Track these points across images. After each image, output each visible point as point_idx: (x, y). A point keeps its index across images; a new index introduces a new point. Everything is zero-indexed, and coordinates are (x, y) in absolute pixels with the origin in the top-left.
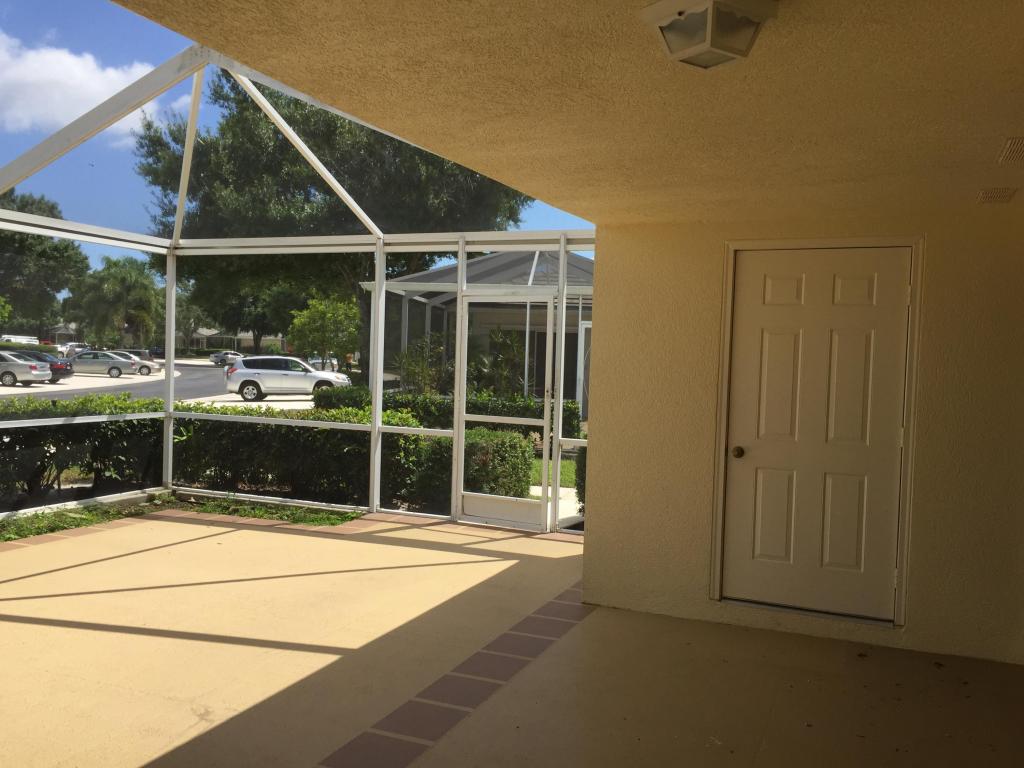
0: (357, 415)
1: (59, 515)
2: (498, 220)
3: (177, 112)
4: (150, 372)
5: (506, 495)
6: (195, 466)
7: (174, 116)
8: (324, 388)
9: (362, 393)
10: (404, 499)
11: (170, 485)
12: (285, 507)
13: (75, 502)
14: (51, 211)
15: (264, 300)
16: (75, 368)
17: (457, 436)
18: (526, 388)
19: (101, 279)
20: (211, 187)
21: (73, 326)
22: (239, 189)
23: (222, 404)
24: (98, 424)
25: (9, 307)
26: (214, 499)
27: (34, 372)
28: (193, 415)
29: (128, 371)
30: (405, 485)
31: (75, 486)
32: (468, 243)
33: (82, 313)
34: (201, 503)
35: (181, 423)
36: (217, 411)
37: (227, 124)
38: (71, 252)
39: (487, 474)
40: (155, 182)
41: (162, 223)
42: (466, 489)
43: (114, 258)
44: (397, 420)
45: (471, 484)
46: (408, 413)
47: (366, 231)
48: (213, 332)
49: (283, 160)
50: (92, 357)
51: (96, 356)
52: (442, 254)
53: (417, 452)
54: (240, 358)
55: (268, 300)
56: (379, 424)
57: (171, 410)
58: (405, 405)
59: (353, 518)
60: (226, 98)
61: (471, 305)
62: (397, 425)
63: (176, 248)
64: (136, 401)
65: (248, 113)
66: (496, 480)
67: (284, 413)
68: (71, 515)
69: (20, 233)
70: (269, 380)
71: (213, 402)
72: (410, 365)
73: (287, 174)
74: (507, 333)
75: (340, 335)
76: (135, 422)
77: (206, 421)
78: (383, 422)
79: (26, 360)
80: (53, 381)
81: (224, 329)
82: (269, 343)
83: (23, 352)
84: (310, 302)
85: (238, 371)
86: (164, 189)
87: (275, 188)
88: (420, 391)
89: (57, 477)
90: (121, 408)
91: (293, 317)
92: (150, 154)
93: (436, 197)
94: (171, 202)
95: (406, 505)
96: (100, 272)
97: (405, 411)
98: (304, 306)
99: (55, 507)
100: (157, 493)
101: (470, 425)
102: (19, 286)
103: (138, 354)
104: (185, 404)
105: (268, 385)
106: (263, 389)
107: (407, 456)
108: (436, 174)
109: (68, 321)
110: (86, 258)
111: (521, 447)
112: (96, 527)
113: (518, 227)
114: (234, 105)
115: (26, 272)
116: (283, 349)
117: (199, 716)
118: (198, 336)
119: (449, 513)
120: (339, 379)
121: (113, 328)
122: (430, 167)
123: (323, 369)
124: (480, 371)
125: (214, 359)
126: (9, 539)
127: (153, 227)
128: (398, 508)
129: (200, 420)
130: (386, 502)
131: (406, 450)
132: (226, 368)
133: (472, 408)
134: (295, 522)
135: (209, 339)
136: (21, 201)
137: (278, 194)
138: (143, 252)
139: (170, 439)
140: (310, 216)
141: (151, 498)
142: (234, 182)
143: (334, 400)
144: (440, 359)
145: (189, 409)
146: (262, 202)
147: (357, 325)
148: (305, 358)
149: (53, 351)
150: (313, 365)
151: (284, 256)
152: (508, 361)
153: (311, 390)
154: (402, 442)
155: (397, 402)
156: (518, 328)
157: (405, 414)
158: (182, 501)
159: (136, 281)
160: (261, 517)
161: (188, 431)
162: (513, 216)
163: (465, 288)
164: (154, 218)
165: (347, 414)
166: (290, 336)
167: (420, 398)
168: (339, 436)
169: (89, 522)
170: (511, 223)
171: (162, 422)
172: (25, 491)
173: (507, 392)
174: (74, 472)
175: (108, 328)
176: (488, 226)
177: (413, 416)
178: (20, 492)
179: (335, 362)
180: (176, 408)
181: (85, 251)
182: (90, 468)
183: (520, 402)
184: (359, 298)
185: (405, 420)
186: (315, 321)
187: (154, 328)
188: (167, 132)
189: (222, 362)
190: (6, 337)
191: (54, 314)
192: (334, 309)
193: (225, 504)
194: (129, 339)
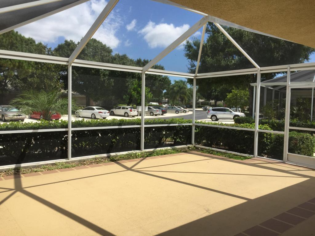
0: (249, 126)
1: (166, 150)
2: (301, 59)
3: (195, 37)
4: (186, 112)
5: (304, 155)
6: (200, 139)
7: (195, 38)
8: (237, 117)
9: (250, 119)
10: (266, 154)
11: (194, 144)
12: (226, 153)
13: (170, 147)
14: (162, 68)
15: (218, 91)
16: (167, 111)
17: (286, 134)
18: (311, 118)
19: (174, 86)
20: (205, 58)
21: (167, 100)
22: (212, 58)
23: (208, 122)
24: (175, 126)
25: (152, 95)
26: (206, 149)
27: (158, 112)
28: (200, 124)
29: (180, 112)
30: (266, 149)
31: (169, 143)
32: (291, 68)
33: (169, 96)
34: (202, 150)
35: (197, 127)
36: (207, 124)
37: (209, 38)
38: (167, 79)
39: (297, 147)
40: (189, 58)
41: (191, 70)
42: (289, 152)
43: (177, 80)
44: (263, 128)
45: (291, 150)
46: (268, 126)
47: (254, 67)
48: (203, 100)
49: (226, 47)
50: (171, 108)
51: (172, 108)
52: (278, 73)
53: (271, 139)
54: (211, 108)
55: (219, 90)
56: (258, 129)
57: (194, 123)
58: (266, 123)
59: (248, 159)
60: (209, 31)
61: (292, 89)
62: (264, 129)
63: (196, 76)
64: (185, 120)
65: (216, 34)
66: (300, 150)
67: (226, 125)
68: (169, 151)
69: (155, 75)
70: (220, 115)
71: (205, 121)
72: (267, 110)
73: (227, 51)
74: (304, 99)
75: (242, 101)
76: (185, 126)
77: (203, 126)
78: (259, 128)
79: (156, 109)
80: (162, 115)
81: (206, 100)
82: (219, 104)
83: (155, 107)
84: (232, 91)
85: (211, 112)
86: (192, 60)
87: (223, 56)
88: (271, 119)
89: (165, 140)
90: (181, 122)
91: (227, 95)
92: (188, 50)
93: (277, 54)
94: (193, 64)
95: (266, 156)
96: (173, 85)
97: (266, 125)
98: (230, 92)
99: (165, 148)
100: (190, 146)
101: (290, 130)
102: (154, 89)
103: (183, 107)
104: (198, 121)
105: (219, 116)
106: (218, 117)
107: (267, 139)
108: (277, 46)
109: (165, 98)
110: (170, 81)
111: (310, 138)
112: (175, 154)
113: (308, 61)
114: (211, 33)
115: (156, 85)
116: (223, 105)
117: (206, 210)
118: (199, 102)
119: (282, 160)
120: (241, 114)
121: (177, 100)
122: (275, 44)
123: (236, 111)
124: (293, 112)
125: (203, 108)
126: (155, 156)
127: (188, 71)
128: (264, 157)
129: (202, 126)
130: (259, 154)
131: (267, 138)
132: (207, 111)
133: (291, 125)
134: (230, 158)
135: (202, 102)
136: (155, 66)
137: (224, 58)
138: (186, 78)
139: (194, 131)
140: (234, 64)
141: (189, 148)
142: (211, 56)
143: (241, 121)
144: (277, 108)
145: (199, 123)
146: (219, 61)
147: (248, 97)
148: (230, 108)
149: (162, 106)
150: (233, 110)
151: (225, 77)
152: (304, 109)
153: (232, 118)
154: (265, 135)
155: (263, 122)
156: (309, 97)
157: (266, 126)
158: (197, 149)
159: (183, 87)
160: (219, 155)
161: (198, 129)
162: (307, 58)
163: (289, 84)
164: (189, 68)
165: (246, 125)
166: (226, 101)
167: (271, 121)
168: (244, 132)
169: (174, 153)
170: (306, 60)
171: (192, 126)
172: (158, 143)
173: (304, 119)
174: (169, 139)
175: (175, 100)
176: (297, 62)
177: (269, 127)
178: (157, 144)
179: (240, 109)
180: (195, 122)
181: (170, 79)
182: (173, 138)
183: (309, 123)
184: (249, 89)
185: (266, 128)
186: (234, 97)
187: (187, 100)
188: (193, 43)
189: (205, 109)
190: (151, 103)
191: (162, 97)
192: (240, 93)
193: (209, 151)
194: (180, 103)
